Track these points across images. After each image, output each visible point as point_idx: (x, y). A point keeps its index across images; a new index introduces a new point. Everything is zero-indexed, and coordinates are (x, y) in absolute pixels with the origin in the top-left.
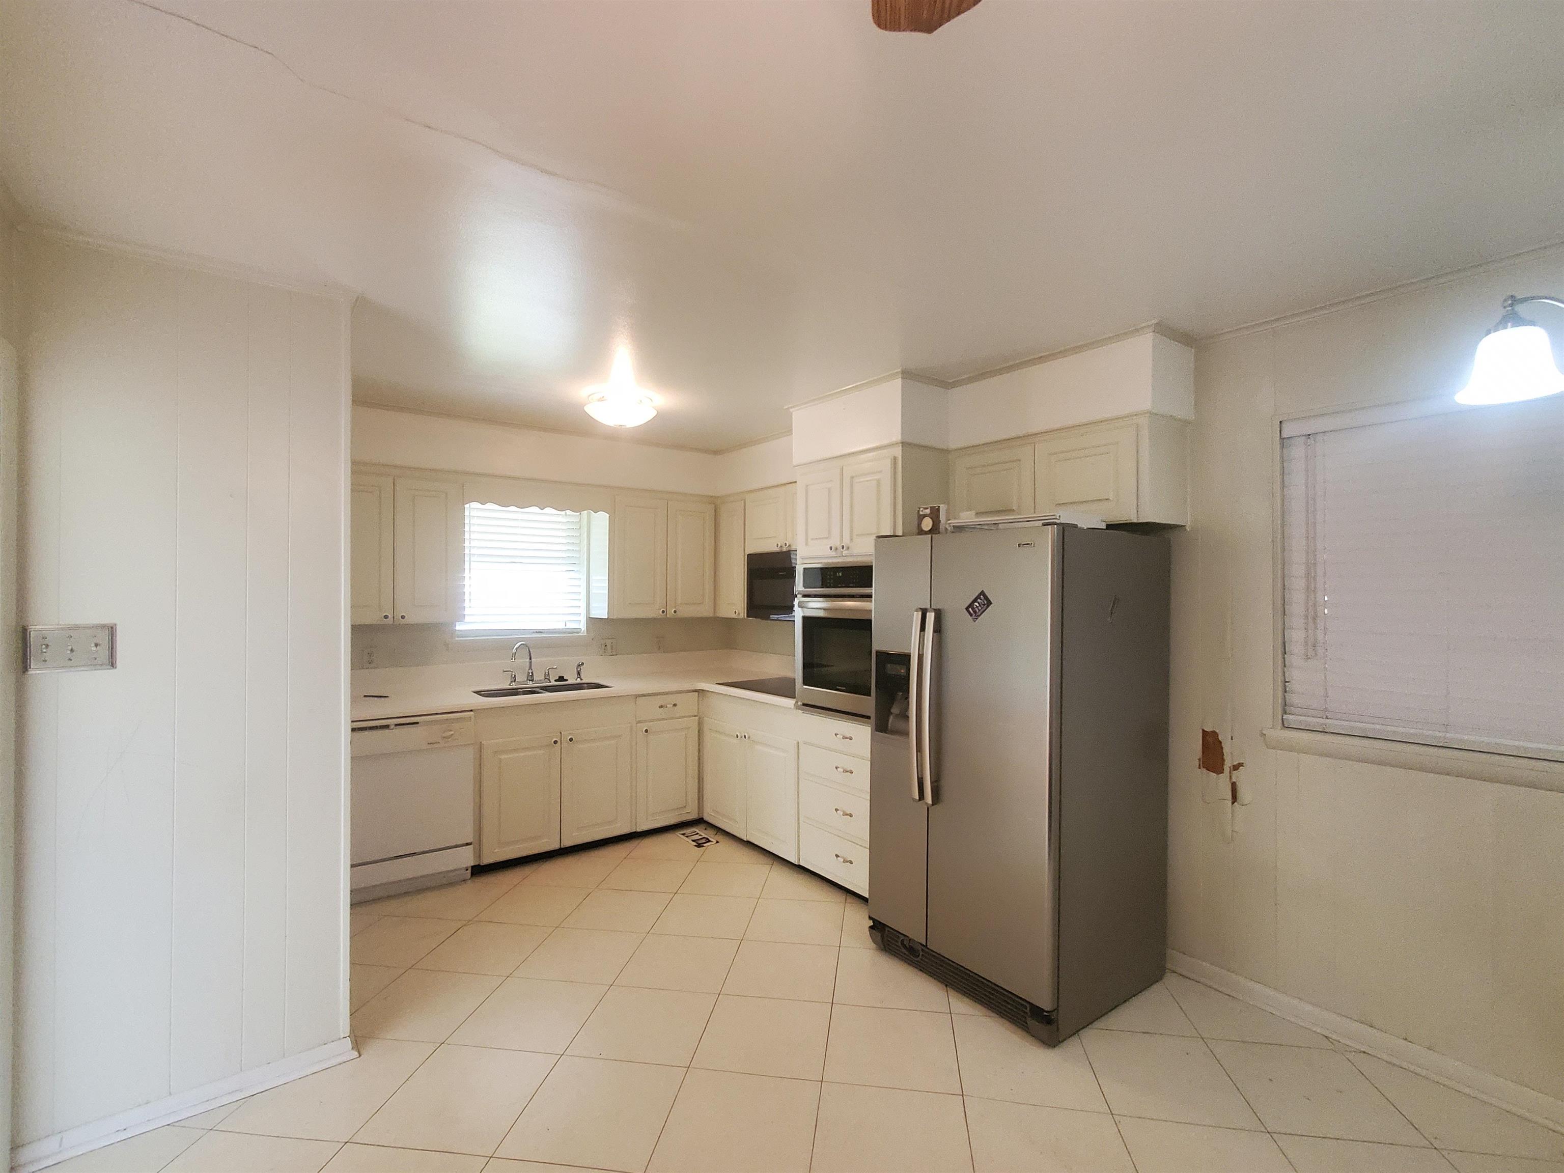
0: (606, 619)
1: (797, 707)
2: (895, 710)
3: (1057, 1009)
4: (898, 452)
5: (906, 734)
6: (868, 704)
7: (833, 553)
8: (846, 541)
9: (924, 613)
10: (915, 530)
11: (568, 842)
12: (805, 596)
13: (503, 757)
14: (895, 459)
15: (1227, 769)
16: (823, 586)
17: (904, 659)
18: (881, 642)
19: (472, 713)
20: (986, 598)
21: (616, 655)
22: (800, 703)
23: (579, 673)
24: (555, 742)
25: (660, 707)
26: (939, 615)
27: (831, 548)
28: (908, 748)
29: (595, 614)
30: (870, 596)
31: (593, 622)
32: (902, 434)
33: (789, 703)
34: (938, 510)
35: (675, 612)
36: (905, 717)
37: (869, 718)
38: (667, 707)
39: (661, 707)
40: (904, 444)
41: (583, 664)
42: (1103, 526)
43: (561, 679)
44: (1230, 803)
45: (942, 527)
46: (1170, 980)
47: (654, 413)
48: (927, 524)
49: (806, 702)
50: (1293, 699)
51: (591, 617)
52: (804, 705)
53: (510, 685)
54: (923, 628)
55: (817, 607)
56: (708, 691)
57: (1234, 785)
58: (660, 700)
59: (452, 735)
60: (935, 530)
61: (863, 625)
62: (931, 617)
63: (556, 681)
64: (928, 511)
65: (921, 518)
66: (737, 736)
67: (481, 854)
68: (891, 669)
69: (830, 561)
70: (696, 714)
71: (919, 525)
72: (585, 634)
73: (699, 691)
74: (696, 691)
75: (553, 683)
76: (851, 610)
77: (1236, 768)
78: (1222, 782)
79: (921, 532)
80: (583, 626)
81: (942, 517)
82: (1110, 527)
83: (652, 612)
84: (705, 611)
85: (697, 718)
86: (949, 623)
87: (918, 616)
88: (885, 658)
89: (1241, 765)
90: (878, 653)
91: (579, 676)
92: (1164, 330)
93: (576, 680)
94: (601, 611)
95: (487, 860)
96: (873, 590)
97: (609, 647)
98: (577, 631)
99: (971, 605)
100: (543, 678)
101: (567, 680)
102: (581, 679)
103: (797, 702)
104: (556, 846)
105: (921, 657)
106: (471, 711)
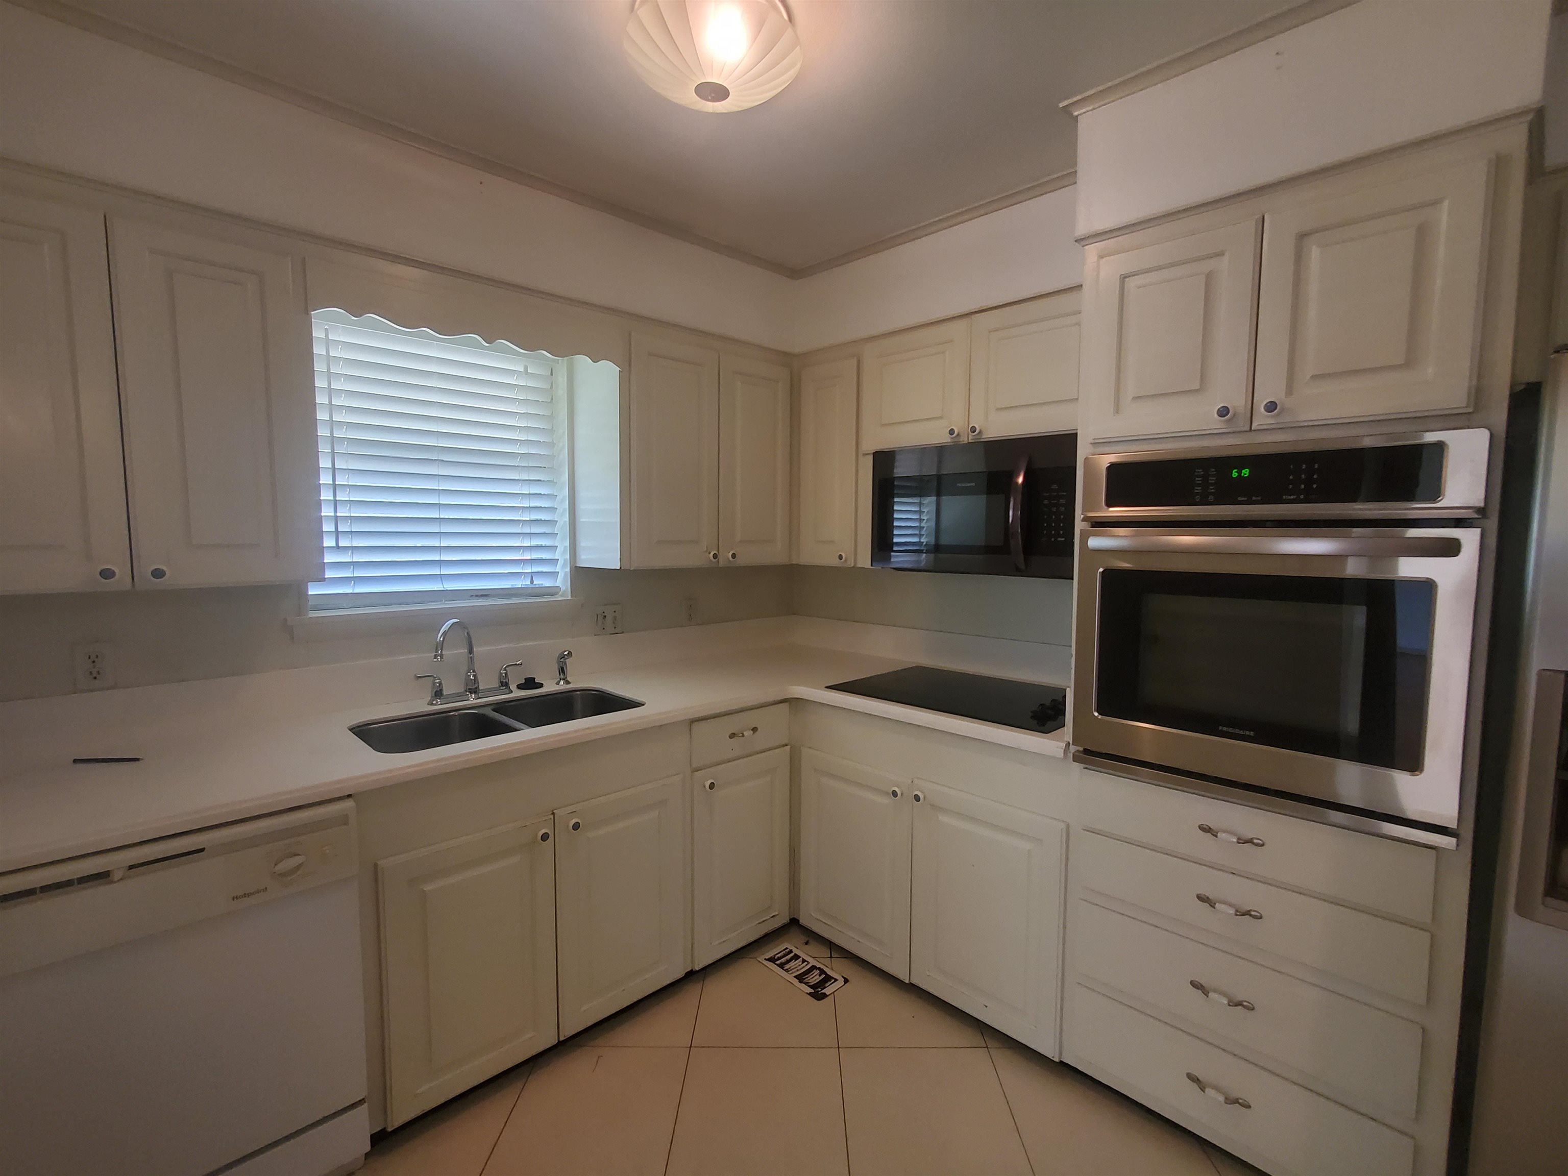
0: (614, 570)
1: (1066, 754)
11: (569, 1031)
13: (428, 888)
19: (350, 803)
21: (623, 632)
23: (562, 670)
24: (545, 837)
25: (730, 737)
29: (587, 559)
31: (581, 575)
33: (1050, 745)
35: (734, 556)
38: (743, 736)
39: (732, 736)
41: (570, 654)
43: (530, 683)
51: (578, 566)
53: (432, 704)
56: (808, 701)
58: (733, 723)
59: (301, 865)
63: (520, 687)
66: (891, 792)
67: (389, 1106)
70: (786, 745)
72: (570, 598)
73: (794, 703)
74: (785, 701)
75: (516, 692)
80: (562, 581)
83: (694, 556)
85: (789, 747)
91: (562, 676)
93: (558, 683)
97: (609, 619)
98: (552, 591)
100: (496, 684)
101: (541, 685)
102: (568, 683)
104: (548, 1040)
106: (349, 796)
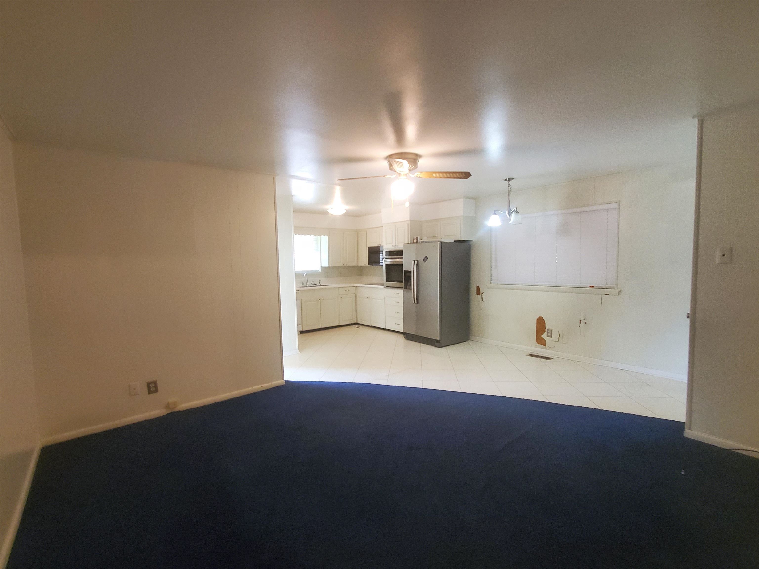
0: (328, 267)
1: (384, 288)
2: (409, 284)
3: (441, 340)
4: (409, 222)
5: (411, 289)
6: (402, 284)
7: (393, 247)
8: (397, 244)
9: (414, 261)
10: (413, 242)
11: (323, 327)
12: (386, 258)
14: (408, 224)
15: (481, 294)
16: (389, 256)
17: (410, 272)
18: (405, 268)
20: (427, 257)
21: (329, 278)
22: (385, 287)
23: (320, 283)
24: (319, 300)
25: (345, 291)
26: (418, 261)
27: (393, 246)
28: (411, 292)
29: (323, 265)
30: (402, 258)
31: (322, 268)
32: (410, 218)
33: (383, 287)
34: (418, 237)
35: (347, 264)
36: (411, 285)
37: (403, 288)
38: (347, 291)
40: (410, 221)
41: (320, 279)
42: (453, 241)
43: (315, 284)
44: (481, 301)
45: (418, 242)
46: (469, 341)
47: (345, 211)
48: (415, 241)
49: (386, 286)
50: (493, 278)
52: (387, 287)
53: (302, 286)
54: (414, 265)
55: (389, 261)
56: (358, 286)
57: (482, 297)
58: (345, 289)
60: (417, 242)
61: (401, 265)
62: (416, 262)
63: (314, 285)
64: (415, 238)
65: (414, 239)
66: (368, 298)
68: (408, 274)
69: (392, 249)
70: (354, 293)
71: (413, 241)
72: (321, 272)
74: (354, 287)
75: (313, 285)
76: (398, 261)
77: (482, 294)
78: (480, 296)
79: (414, 243)
80: (319, 269)
81: (418, 239)
82: (455, 241)
83: (340, 265)
84: (354, 264)
86: (420, 263)
87: (413, 262)
88: (406, 272)
89: (483, 293)
90: (405, 271)
92: (466, 197)
93: (319, 285)
94: (326, 264)
95: (304, 330)
96: (403, 256)
97: (327, 275)
98: (318, 271)
99: (424, 259)
100: (311, 284)
101: (317, 285)
103: (384, 286)
104: (320, 327)
105: (414, 272)
106: (299, 291)
